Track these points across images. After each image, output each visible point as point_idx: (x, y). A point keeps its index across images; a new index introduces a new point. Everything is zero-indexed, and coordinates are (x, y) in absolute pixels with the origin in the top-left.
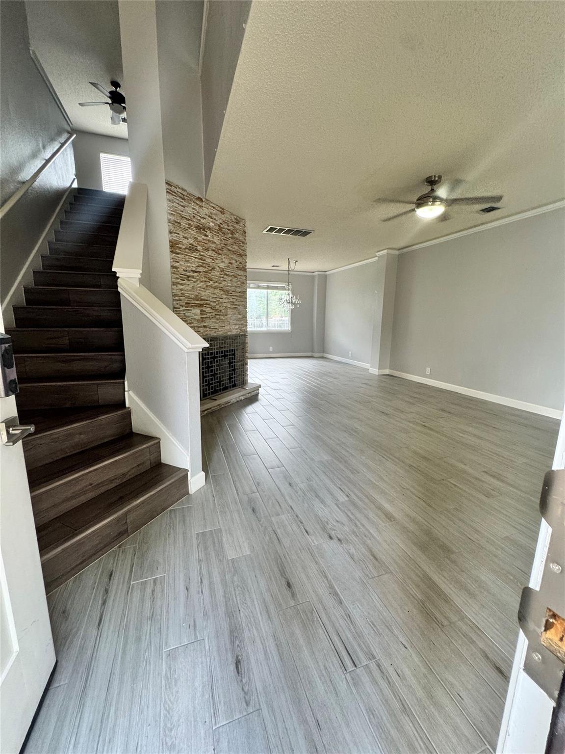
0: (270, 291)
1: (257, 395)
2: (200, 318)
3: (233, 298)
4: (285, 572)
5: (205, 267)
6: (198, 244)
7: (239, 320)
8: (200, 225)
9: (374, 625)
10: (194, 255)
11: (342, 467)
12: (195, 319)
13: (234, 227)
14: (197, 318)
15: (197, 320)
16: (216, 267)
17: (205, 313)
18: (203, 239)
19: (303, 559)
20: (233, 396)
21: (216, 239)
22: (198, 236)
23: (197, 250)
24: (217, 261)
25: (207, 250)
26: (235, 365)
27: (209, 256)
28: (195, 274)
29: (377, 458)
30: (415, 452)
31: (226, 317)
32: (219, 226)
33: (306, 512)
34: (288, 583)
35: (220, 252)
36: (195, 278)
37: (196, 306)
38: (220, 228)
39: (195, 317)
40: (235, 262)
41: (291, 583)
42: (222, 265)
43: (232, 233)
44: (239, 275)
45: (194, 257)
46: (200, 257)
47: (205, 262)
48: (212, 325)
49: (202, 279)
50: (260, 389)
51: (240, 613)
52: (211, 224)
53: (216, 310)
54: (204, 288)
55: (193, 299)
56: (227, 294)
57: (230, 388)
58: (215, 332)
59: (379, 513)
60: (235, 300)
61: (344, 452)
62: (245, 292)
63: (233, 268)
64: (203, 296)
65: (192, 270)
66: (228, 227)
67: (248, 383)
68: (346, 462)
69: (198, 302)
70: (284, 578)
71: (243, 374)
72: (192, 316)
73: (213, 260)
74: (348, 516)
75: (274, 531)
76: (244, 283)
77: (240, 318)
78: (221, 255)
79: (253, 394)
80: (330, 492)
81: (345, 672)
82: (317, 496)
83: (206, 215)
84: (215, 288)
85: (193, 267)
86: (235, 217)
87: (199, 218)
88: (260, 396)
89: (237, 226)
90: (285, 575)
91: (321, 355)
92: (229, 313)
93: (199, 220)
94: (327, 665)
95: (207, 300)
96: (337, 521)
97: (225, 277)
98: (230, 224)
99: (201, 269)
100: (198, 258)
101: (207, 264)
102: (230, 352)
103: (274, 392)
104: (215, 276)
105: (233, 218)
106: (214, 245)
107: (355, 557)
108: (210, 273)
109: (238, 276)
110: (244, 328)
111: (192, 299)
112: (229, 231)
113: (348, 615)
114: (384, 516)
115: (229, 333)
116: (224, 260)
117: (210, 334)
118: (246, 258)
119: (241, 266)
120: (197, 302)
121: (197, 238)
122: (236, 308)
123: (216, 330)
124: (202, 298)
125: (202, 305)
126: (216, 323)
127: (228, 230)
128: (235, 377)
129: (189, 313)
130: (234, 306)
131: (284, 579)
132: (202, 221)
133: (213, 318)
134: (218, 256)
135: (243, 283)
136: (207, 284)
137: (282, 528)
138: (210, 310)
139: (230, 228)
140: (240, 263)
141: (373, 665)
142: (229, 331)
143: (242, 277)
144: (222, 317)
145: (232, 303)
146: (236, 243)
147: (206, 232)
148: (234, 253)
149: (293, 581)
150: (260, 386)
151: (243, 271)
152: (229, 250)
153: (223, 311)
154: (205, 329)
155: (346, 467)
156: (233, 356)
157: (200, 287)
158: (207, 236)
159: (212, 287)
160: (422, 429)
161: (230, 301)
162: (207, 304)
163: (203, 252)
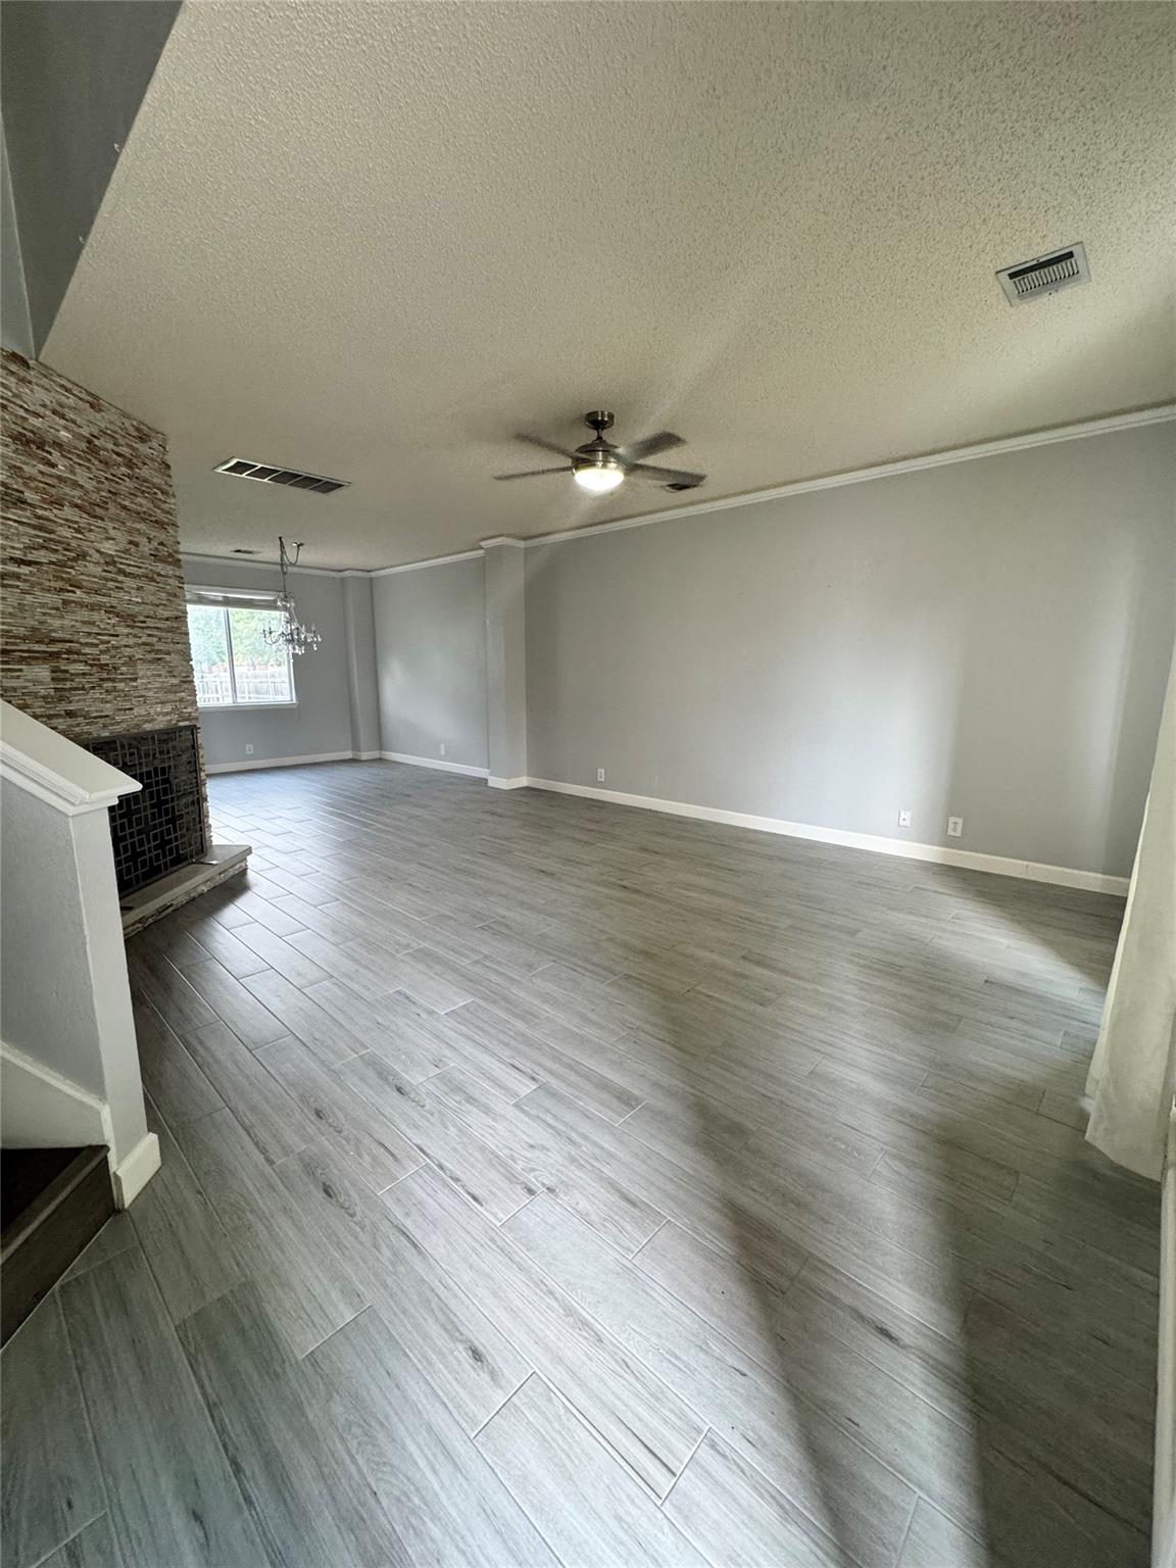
0: (232, 610)
1: (244, 872)
2: (52, 692)
3: (149, 635)
4: (458, 1324)
5: (57, 551)
6: (26, 485)
7: (173, 689)
8: (26, 433)
9: (677, 1357)
10: (13, 514)
11: (502, 1015)
12: (36, 696)
13: (133, 449)
14: (43, 692)
15: (43, 697)
16: (92, 552)
17: (68, 675)
18: (42, 473)
19: (488, 1270)
20: (179, 888)
21: (81, 477)
22: (25, 463)
23: (24, 502)
24: (91, 536)
25: (58, 503)
26: (173, 807)
27: (67, 520)
28: (25, 570)
29: (563, 975)
30: (625, 945)
31: (135, 684)
32: (89, 442)
33: (458, 1147)
34: (473, 1352)
35: (99, 511)
36: (26, 581)
37: (38, 658)
38: (93, 449)
39: (34, 689)
40: (145, 540)
41: (480, 1348)
42: (109, 547)
43: (130, 464)
44: (159, 574)
45: (15, 521)
46: (34, 522)
47: (52, 536)
48: (94, 709)
49: (47, 583)
50: (248, 858)
51: (378, 1502)
52: (63, 433)
53: (103, 667)
54: (57, 609)
55: (24, 639)
56: (130, 623)
57: (166, 869)
58: (105, 726)
59: (605, 1096)
60: (155, 639)
61: (494, 978)
62: (181, 618)
63: (142, 557)
64: (55, 631)
65: (12, 558)
66: (115, 448)
67: (211, 846)
68: (506, 999)
69: (43, 648)
70: (461, 1341)
71: (198, 826)
72: (26, 687)
73: (78, 531)
74: (549, 1125)
75: (396, 1227)
76: (176, 597)
77: (172, 685)
78: (102, 519)
79: (232, 872)
80: (493, 1081)
81: (659, 1503)
82: (471, 1100)
83: (44, 406)
84: (92, 607)
85: (13, 548)
86: (135, 423)
87: (21, 412)
88: (251, 876)
89: (143, 448)
90: (461, 1334)
91: (375, 754)
92: (140, 674)
93: (23, 418)
94: (621, 1512)
95: (71, 642)
96: (532, 1146)
97: (120, 578)
98: (121, 441)
99: (42, 556)
100: (29, 525)
101: (60, 542)
102: (157, 776)
103: (286, 858)
104: (89, 575)
105: (127, 425)
106: (77, 493)
107: (594, 1218)
108: (72, 567)
109: (158, 579)
110: (189, 710)
111: (20, 638)
112: (120, 459)
113: (623, 1360)
114: (615, 1101)
115: (148, 727)
116: (112, 533)
117: (90, 734)
118: (176, 532)
119: (164, 551)
120: (36, 647)
121: (20, 468)
122: (159, 659)
123: (108, 721)
124: (53, 634)
125: (55, 655)
126: (103, 701)
127: (118, 454)
128: (176, 839)
129: (13, 677)
130: (153, 656)
131: (461, 1347)
132: (33, 420)
133: (93, 688)
134: (92, 521)
135: (175, 595)
136: (67, 596)
137: (414, 1210)
138: (81, 667)
139: (124, 450)
140: (161, 544)
141: (705, 1453)
142: (147, 721)
143: (171, 581)
144: (121, 686)
145: (148, 648)
146: (143, 492)
147: (50, 453)
148: (141, 516)
149: (482, 1341)
150: (249, 851)
151: (170, 563)
152: (124, 507)
153: (124, 669)
154: (70, 721)
155: (508, 1011)
156: (168, 785)
157: (43, 605)
158: (53, 466)
159: (81, 605)
160: (622, 894)
161: (140, 641)
162: (69, 652)
163: (46, 509)
